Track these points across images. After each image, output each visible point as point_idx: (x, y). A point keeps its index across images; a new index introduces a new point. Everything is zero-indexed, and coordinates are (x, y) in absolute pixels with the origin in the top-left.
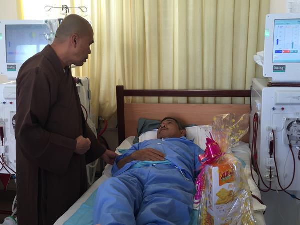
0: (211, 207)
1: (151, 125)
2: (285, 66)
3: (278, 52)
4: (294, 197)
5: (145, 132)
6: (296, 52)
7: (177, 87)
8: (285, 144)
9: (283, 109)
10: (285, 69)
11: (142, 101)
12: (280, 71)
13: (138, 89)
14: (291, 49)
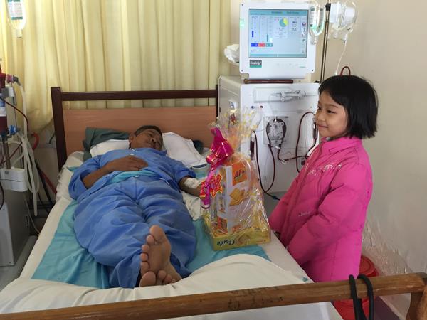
0: (222, 210)
1: (103, 135)
2: (261, 61)
3: (253, 45)
4: (275, 198)
5: (95, 145)
6: (270, 45)
7: (128, 88)
8: (264, 143)
9: (262, 107)
10: (261, 64)
11: (85, 106)
12: (256, 66)
13: (77, 91)
14: (265, 42)
